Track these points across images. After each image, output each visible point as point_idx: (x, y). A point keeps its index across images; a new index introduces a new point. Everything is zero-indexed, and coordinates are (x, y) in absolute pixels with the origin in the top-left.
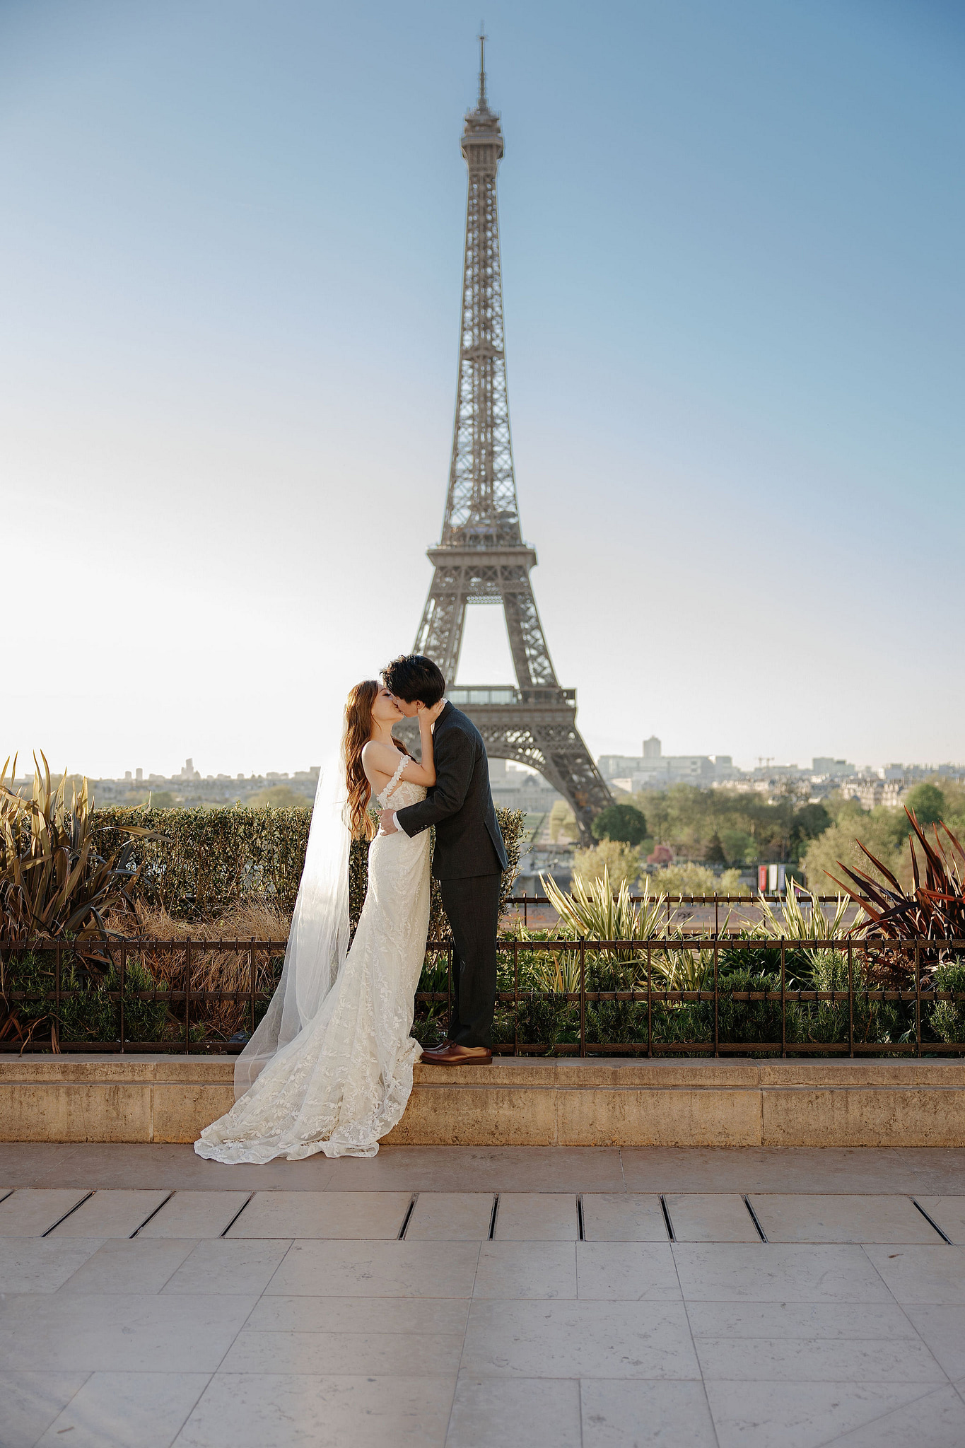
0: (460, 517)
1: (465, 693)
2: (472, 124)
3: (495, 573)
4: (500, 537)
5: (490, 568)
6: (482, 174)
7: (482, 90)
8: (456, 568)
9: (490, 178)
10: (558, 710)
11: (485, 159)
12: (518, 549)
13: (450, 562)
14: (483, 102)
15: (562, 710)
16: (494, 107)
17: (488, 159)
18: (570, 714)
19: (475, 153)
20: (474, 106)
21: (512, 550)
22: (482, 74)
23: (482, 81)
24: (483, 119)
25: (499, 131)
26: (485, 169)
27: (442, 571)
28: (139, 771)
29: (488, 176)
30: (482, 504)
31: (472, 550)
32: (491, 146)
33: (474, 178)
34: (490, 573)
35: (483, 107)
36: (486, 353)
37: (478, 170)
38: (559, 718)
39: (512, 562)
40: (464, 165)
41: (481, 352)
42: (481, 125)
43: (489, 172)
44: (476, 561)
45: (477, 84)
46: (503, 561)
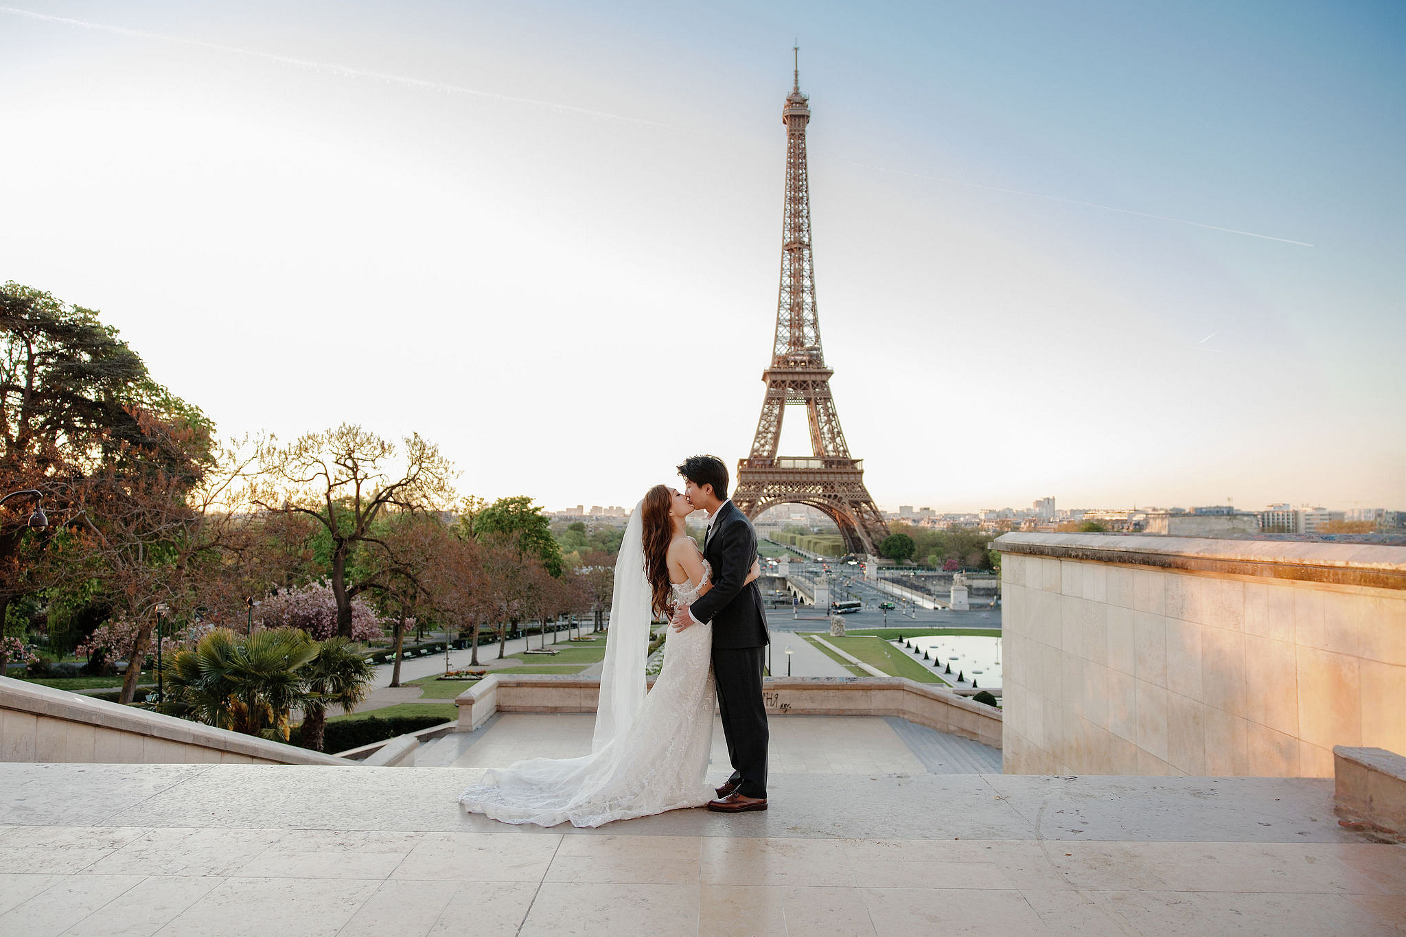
0: (783, 350)
1: (792, 461)
2: (791, 102)
3: (808, 385)
4: (810, 362)
5: (805, 382)
6: (797, 133)
7: (796, 81)
8: (783, 382)
9: (802, 136)
10: (851, 473)
11: (799, 124)
12: (823, 370)
13: (779, 378)
14: (797, 88)
15: (854, 473)
16: (804, 91)
17: (801, 124)
18: (859, 475)
19: (793, 120)
20: (792, 91)
21: (819, 371)
22: (796, 71)
23: (796, 76)
24: (798, 99)
25: (807, 106)
26: (799, 131)
27: (774, 383)
28: (581, 507)
29: (801, 135)
30: (797, 342)
31: (794, 371)
32: (803, 116)
33: (792, 136)
34: (805, 385)
35: (797, 93)
36: (800, 246)
37: (795, 131)
38: (852, 478)
39: (819, 378)
40: (785, 128)
41: (797, 245)
42: (797, 103)
43: (801, 132)
44: (796, 378)
45: (793, 77)
46: (813, 378)
